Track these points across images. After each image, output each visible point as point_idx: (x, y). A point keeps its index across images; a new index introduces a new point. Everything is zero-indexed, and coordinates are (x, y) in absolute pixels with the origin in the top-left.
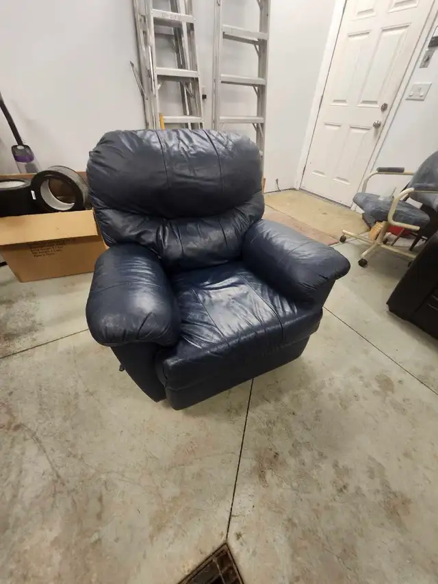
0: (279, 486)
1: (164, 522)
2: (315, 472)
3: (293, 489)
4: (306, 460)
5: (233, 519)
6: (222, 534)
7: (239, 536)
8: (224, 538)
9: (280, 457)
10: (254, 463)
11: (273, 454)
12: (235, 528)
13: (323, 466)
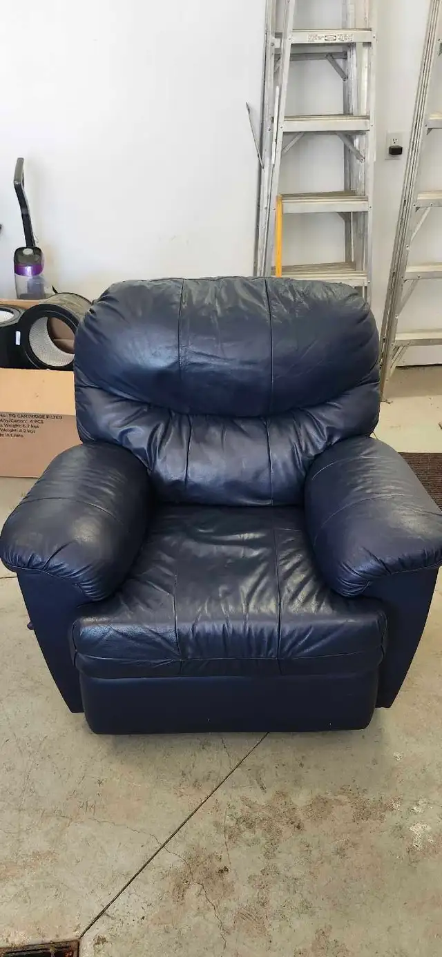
0: (199, 912)
1: (9, 874)
2: (276, 924)
3: (221, 926)
4: (271, 902)
5: (104, 917)
6: (78, 927)
7: (101, 940)
8: (78, 933)
9: (228, 877)
10: (180, 865)
11: (220, 865)
12: (100, 929)
13: (297, 924)
